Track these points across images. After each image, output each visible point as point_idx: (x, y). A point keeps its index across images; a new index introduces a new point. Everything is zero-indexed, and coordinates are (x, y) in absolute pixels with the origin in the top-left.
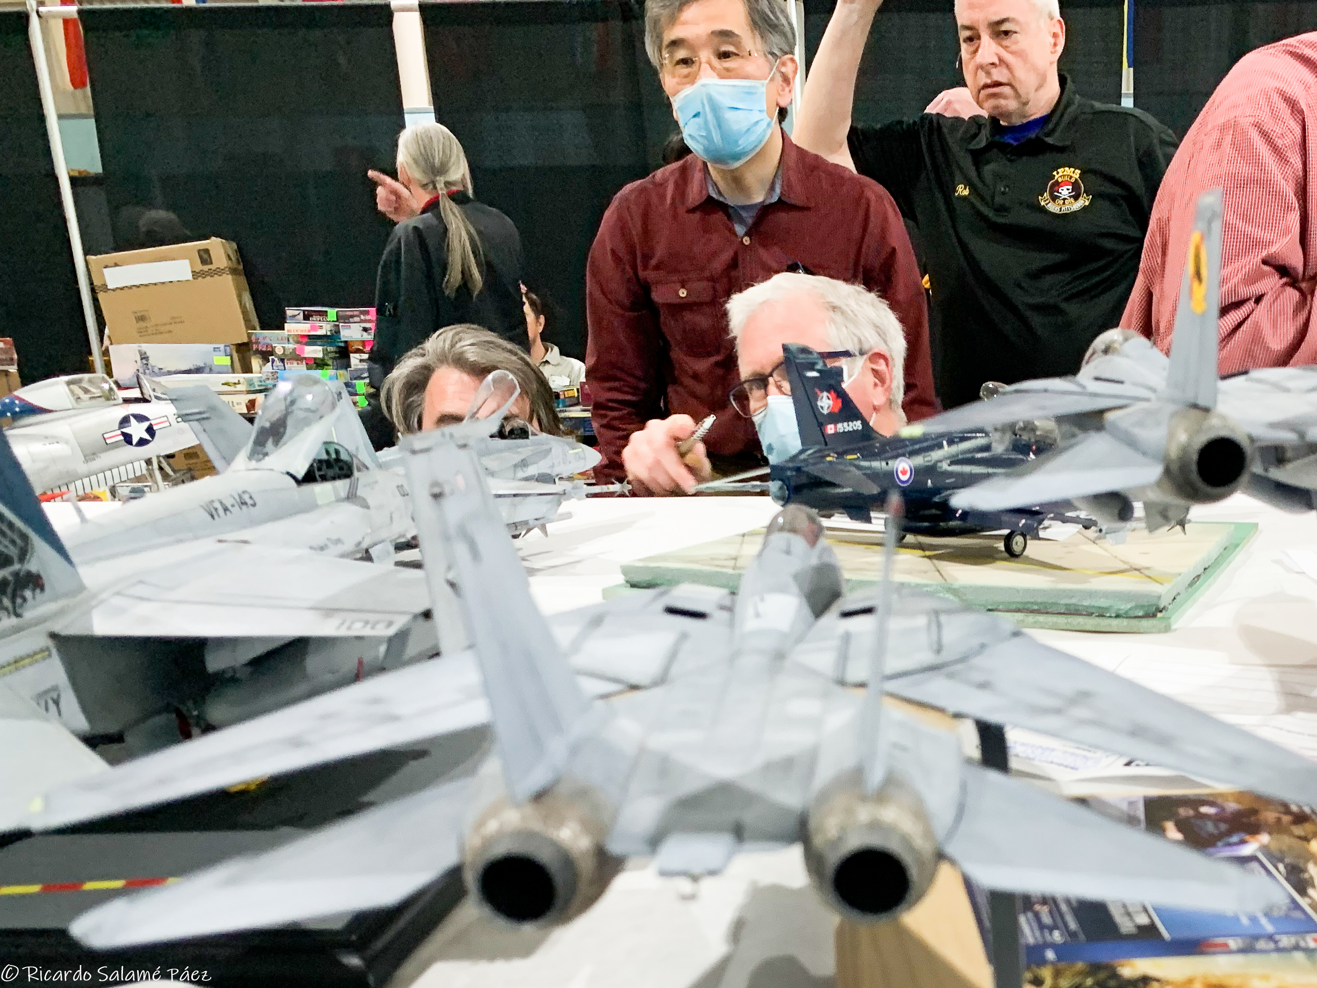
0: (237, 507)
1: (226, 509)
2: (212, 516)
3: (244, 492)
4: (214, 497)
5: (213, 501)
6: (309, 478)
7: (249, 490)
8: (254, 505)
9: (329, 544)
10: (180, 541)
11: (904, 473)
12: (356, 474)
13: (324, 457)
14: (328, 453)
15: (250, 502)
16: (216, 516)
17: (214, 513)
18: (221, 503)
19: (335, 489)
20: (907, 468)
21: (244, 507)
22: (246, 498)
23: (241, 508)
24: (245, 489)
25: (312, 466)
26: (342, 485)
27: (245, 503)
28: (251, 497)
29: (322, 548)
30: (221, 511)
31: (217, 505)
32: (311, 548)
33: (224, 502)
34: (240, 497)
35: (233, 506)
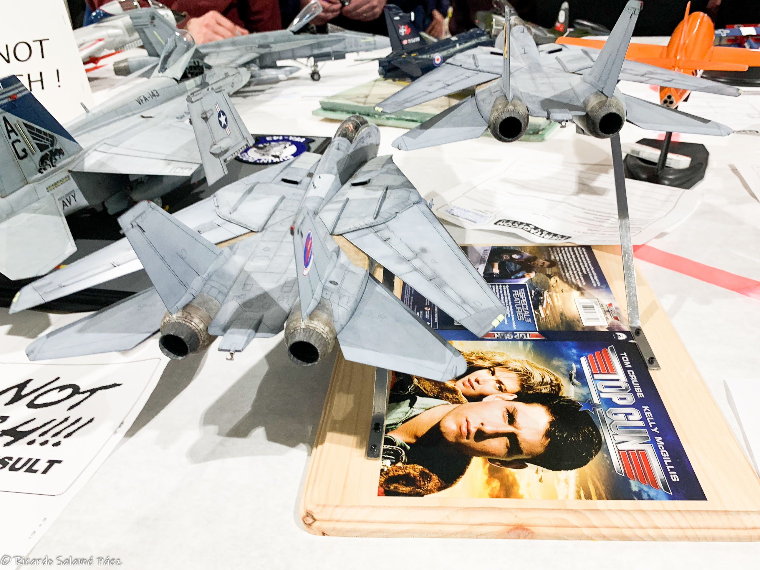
0: (151, 97)
1: (146, 99)
2: (140, 103)
3: (154, 90)
4: (141, 95)
5: (140, 97)
6: (185, 77)
7: (156, 89)
8: (158, 96)
9: (185, 115)
10: (127, 117)
11: (438, 60)
12: (206, 71)
13: (193, 65)
14: (194, 62)
15: (156, 94)
16: (141, 103)
17: (141, 101)
18: (144, 97)
19: (195, 81)
20: (439, 58)
21: (154, 97)
22: (155, 93)
23: (152, 98)
24: (154, 89)
25: (185, 71)
26: (198, 79)
27: (155, 96)
28: (157, 93)
29: (182, 118)
30: (144, 101)
31: (142, 98)
32: (177, 118)
33: (145, 96)
34: (152, 93)
35: (149, 97)
